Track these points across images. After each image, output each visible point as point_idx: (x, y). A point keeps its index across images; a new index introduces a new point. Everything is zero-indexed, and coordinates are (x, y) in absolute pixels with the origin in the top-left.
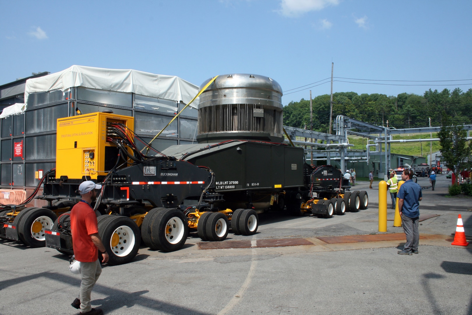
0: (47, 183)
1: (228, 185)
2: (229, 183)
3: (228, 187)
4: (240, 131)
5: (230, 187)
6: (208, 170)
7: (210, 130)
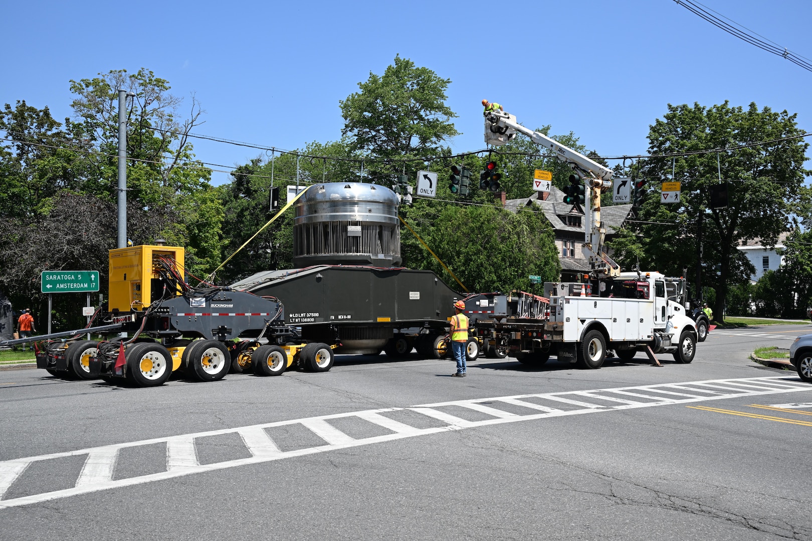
1: (306, 317)
3: (306, 320)
4: (332, 254)
5: (309, 320)
6: (276, 301)
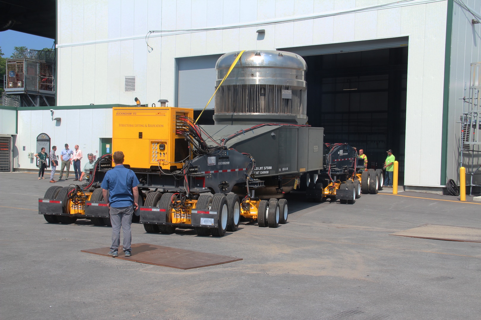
0: (99, 171)
1: (263, 170)
2: (263, 168)
3: (263, 172)
4: (268, 114)
5: (265, 172)
6: (249, 157)
7: (234, 111)
